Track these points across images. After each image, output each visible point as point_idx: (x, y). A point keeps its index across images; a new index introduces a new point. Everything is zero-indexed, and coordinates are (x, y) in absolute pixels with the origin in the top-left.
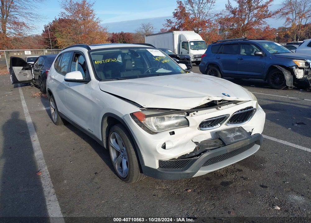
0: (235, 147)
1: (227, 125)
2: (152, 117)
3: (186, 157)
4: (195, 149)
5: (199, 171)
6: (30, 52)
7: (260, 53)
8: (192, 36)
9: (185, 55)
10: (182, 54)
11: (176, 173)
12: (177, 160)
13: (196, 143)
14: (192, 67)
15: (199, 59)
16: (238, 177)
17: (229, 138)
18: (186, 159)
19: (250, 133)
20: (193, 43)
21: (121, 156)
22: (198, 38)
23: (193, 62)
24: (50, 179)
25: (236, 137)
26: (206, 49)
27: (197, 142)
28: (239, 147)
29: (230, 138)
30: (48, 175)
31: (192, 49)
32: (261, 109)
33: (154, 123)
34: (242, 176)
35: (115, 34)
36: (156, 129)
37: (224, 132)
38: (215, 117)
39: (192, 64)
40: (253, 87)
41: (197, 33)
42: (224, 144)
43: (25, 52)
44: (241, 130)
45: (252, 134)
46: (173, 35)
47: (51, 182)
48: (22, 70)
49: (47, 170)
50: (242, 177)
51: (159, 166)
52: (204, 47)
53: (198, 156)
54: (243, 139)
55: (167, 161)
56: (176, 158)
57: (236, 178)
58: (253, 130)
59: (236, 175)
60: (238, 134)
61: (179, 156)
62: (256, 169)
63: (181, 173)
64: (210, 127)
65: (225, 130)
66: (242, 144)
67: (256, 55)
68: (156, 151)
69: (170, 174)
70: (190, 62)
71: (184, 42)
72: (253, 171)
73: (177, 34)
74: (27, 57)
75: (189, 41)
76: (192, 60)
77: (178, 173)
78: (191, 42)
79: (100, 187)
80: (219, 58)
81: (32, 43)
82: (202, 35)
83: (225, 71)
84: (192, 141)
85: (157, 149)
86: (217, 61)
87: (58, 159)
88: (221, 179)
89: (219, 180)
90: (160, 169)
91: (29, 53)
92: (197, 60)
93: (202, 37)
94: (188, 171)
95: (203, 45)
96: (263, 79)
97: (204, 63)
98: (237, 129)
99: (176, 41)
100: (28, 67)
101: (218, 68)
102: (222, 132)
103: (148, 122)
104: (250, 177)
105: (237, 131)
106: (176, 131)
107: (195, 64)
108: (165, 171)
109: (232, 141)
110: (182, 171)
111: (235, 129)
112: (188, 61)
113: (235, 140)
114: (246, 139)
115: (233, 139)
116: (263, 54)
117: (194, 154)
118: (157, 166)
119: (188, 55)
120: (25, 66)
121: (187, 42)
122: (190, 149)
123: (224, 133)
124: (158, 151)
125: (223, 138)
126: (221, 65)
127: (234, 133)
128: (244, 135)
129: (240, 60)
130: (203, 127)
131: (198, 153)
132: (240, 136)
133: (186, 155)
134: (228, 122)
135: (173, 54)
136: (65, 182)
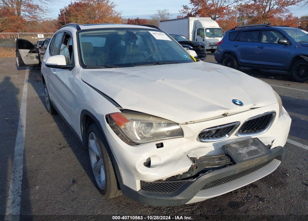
0: (246, 166)
1: (237, 136)
2: (134, 122)
3: (178, 178)
4: (191, 169)
5: (194, 197)
6: (43, 35)
7: (286, 41)
8: (208, 23)
9: (199, 43)
10: (197, 41)
11: (163, 198)
12: (165, 182)
13: (193, 160)
14: (206, 55)
15: (215, 48)
16: (251, 196)
17: (240, 154)
18: (178, 182)
19: (269, 146)
20: (209, 30)
21: (100, 162)
22: (215, 25)
23: (208, 50)
24: (20, 183)
25: (250, 153)
26: (223, 37)
27: (195, 158)
28: (252, 166)
29: (242, 154)
30: (20, 177)
31: (208, 36)
32: (286, 113)
33: (137, 130)
34: (256, 195)
35: (130, 19)
36: (139, 139)
37: (234, 146)
38: (220, 126)
39: (207, 52)
40: (272, 79)
41: (214, 20)
42: (233, 162)
43: (38, 35)
44: (257, 142)
45: (271, 148)
46: (189, 21)
47: (21, 186)
48: (29, 53)
49: (22, 170)
50: (257, 197)
51: (141, 187)
52: (220, 35)
53: (194, 178)
54: (260, 155)
55: (151, 183)
56: (163, 180)
57: (249, 197)
58: (273, 142)
59: (249, 193)
60: (253, 148)
61: (168, 177)
62: (275, 186)
63: (170, 198)
64: (215, 138)
65: (234, 143)
66: (257, 162)
67: (279, 43)
68: (135, 169)
69: (156, 199)
70: (204, 50)
71: (199, 29)
72: (272, 189)
73: (192, 20)
74: (39, 40)
75: (205, 28)
76: (207, 47)
77: (166, 198)
78: (206, 29)
79: (77, 198)
80: (237, 46)
81: (46, 26)
82: (219, 22)
83: (242, 61)
84: (188, 156)
85: (137, 167)
86: (234, 49)
87: (39, 156)
88: (229, 197)
89: (227, 198)
90: (142, 191)
91: (42, 37)
92: (212, 48)
93: (219, 24)
94: (179, 197)
95: (220, 33)
96: (286, 71)
97: (220, 52)
98: (252, 141)
99: (191, 28)
100: (35, 50)
101: (235, 57)
102: (231, 145)
103: (130, 127)
104: (268, 196)
105: (252, 144)
106: (165, 143)
107: (210, 52)
108: (149, 194)
109: (244, 159)
110: (171, 196)
111: (248, 142)
112: (203, 49)
113: (249, 157)
114: (264, 155)
115: (246, 156)
116: (288, 42)
117: (189, 175)
118: (138, 188)
119: (203, 42)
120: (33, 49)
121: (203, 29)
122: (183, 168)
123: (234, 148)
124: (138, 170)
125: (232, 154)
126: (238, 54)
127: (247, 146)
128: (261, 149)
129: (261, 48)
130: (204, 138)
131: (194, 174)
132: (255, 152)
133: (177, 176)
134: (239, 132)
135: (187, 40)
136: (37, 188)
